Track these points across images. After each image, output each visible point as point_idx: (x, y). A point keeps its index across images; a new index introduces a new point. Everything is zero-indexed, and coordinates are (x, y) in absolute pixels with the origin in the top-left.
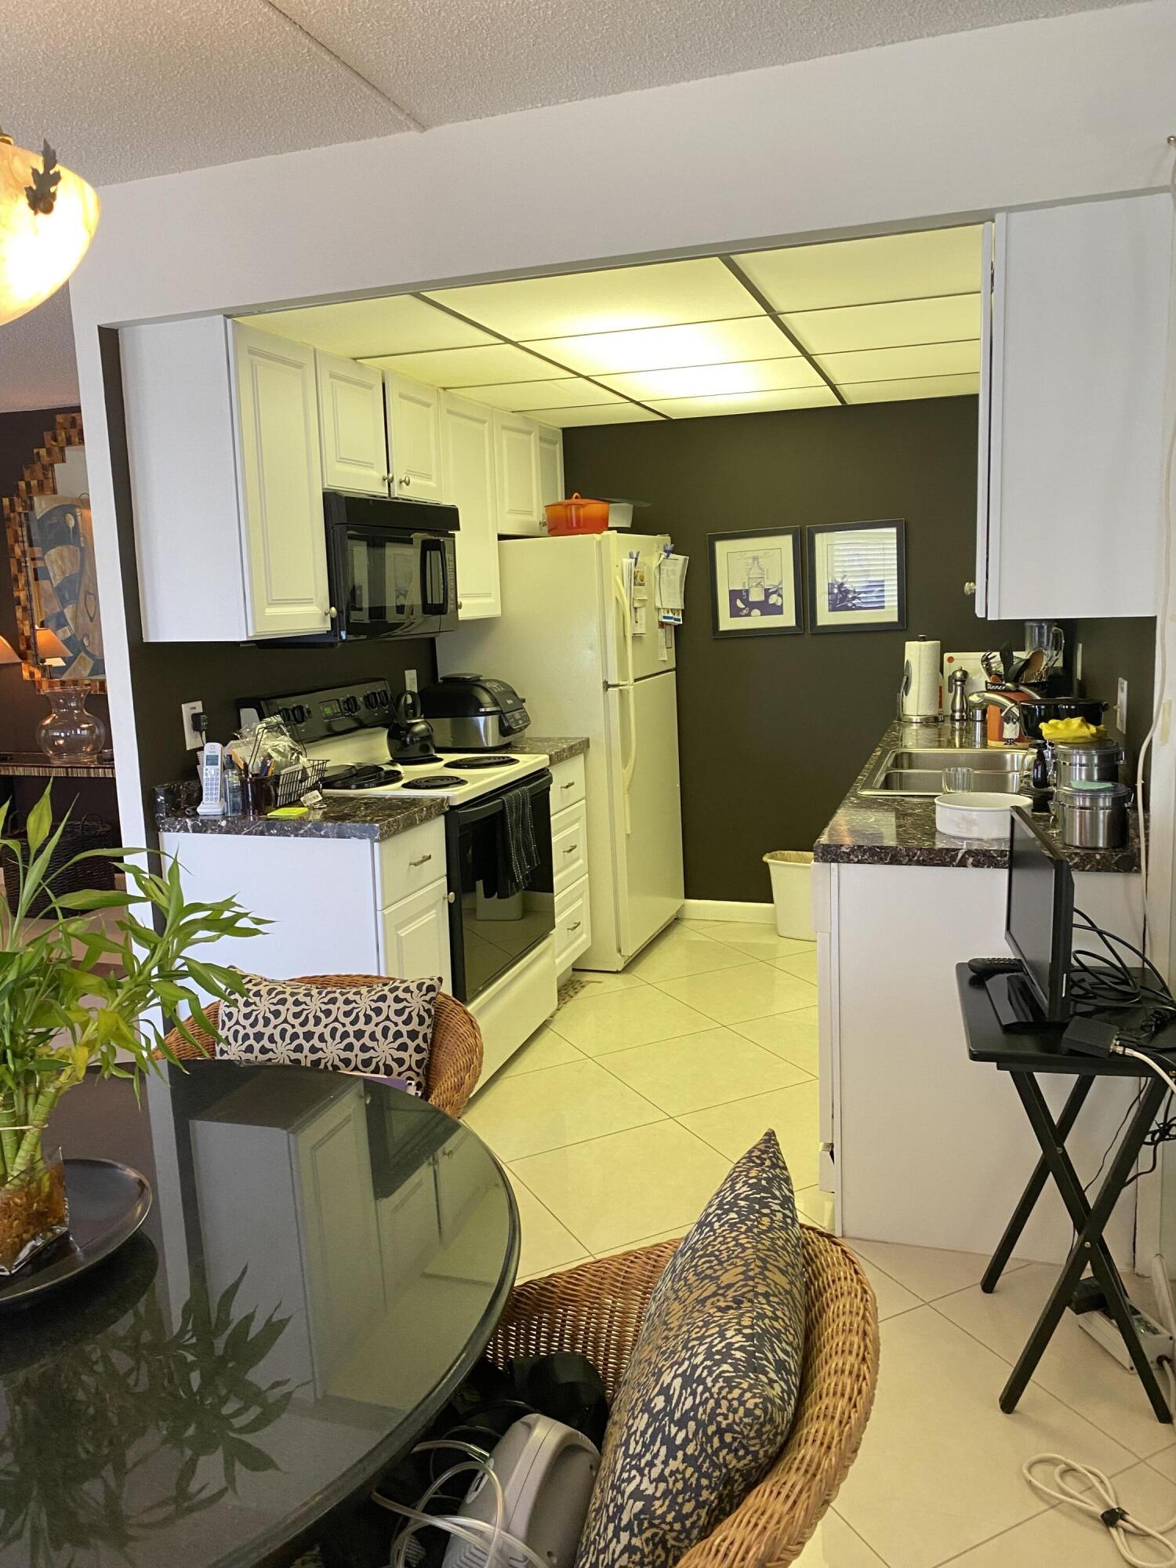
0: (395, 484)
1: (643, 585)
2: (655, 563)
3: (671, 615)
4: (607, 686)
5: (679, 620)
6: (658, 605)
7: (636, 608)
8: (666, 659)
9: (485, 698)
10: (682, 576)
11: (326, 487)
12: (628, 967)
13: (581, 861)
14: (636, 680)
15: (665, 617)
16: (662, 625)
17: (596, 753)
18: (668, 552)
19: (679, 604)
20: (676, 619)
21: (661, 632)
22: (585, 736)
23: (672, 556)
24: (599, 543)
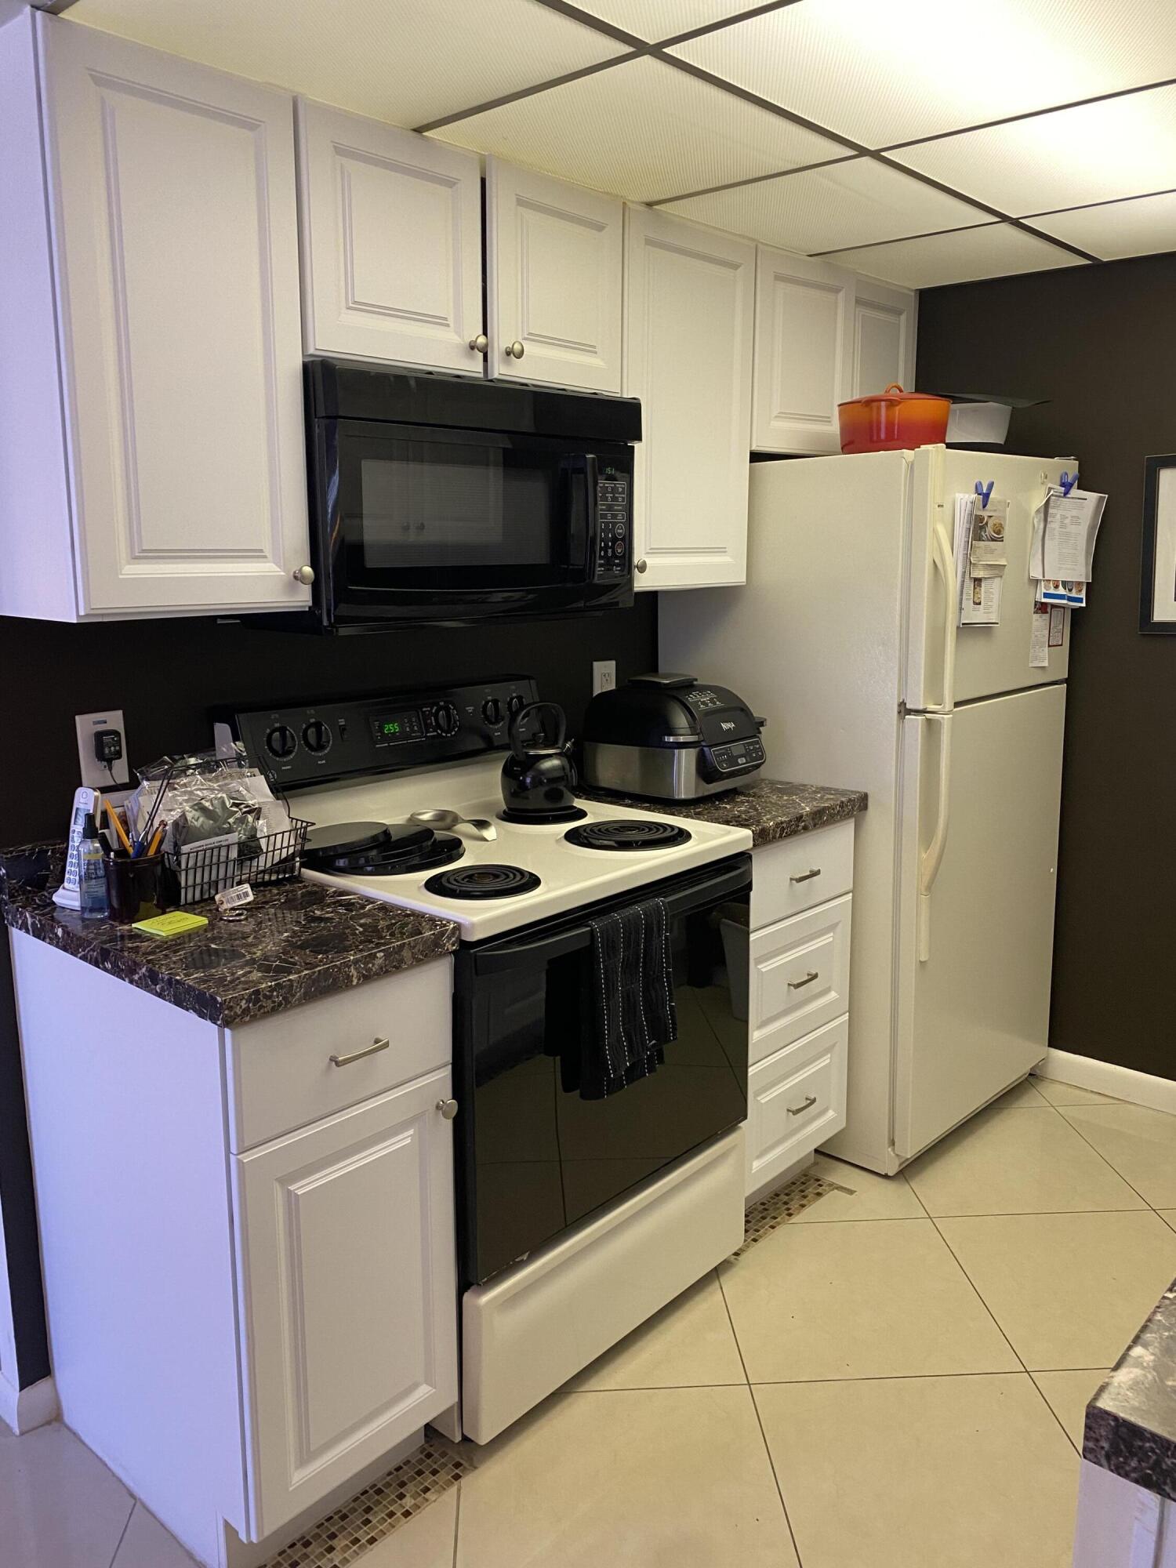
0: (496, 356)
1: (1001, 540)
2: (1038, 502)
3: (1061, 591)
4: (904, 710)
5: (1080, 600)
6: (1036, 574)
7: (978, 581)
8: (1046, 664)
9: (681, 720)
10: (1092, 528)
11: (311, 351)
12: (909, 1170)
13: (833, 995)
14: (957, 704)
15: (1046, 595)
16: (1042, 608)
17: (878, 819)
18: (1067, 486)
19: (1079, 570)
20: (1070, 599)
21: (1039, 621)
22: (863, 790)
23: (1075, 492)
24: (911, 466)
